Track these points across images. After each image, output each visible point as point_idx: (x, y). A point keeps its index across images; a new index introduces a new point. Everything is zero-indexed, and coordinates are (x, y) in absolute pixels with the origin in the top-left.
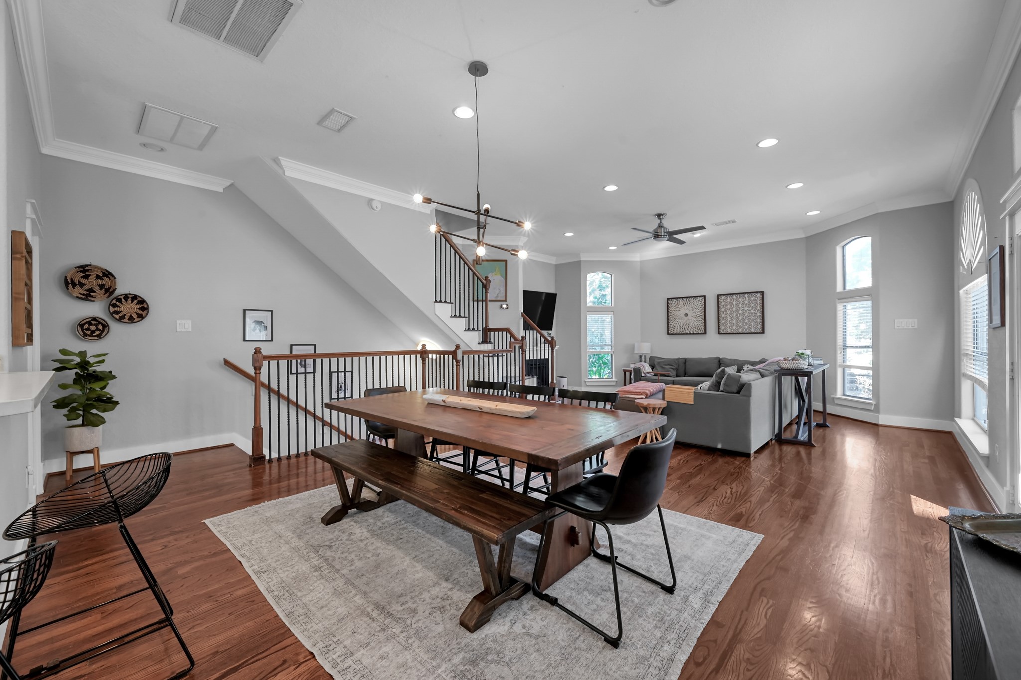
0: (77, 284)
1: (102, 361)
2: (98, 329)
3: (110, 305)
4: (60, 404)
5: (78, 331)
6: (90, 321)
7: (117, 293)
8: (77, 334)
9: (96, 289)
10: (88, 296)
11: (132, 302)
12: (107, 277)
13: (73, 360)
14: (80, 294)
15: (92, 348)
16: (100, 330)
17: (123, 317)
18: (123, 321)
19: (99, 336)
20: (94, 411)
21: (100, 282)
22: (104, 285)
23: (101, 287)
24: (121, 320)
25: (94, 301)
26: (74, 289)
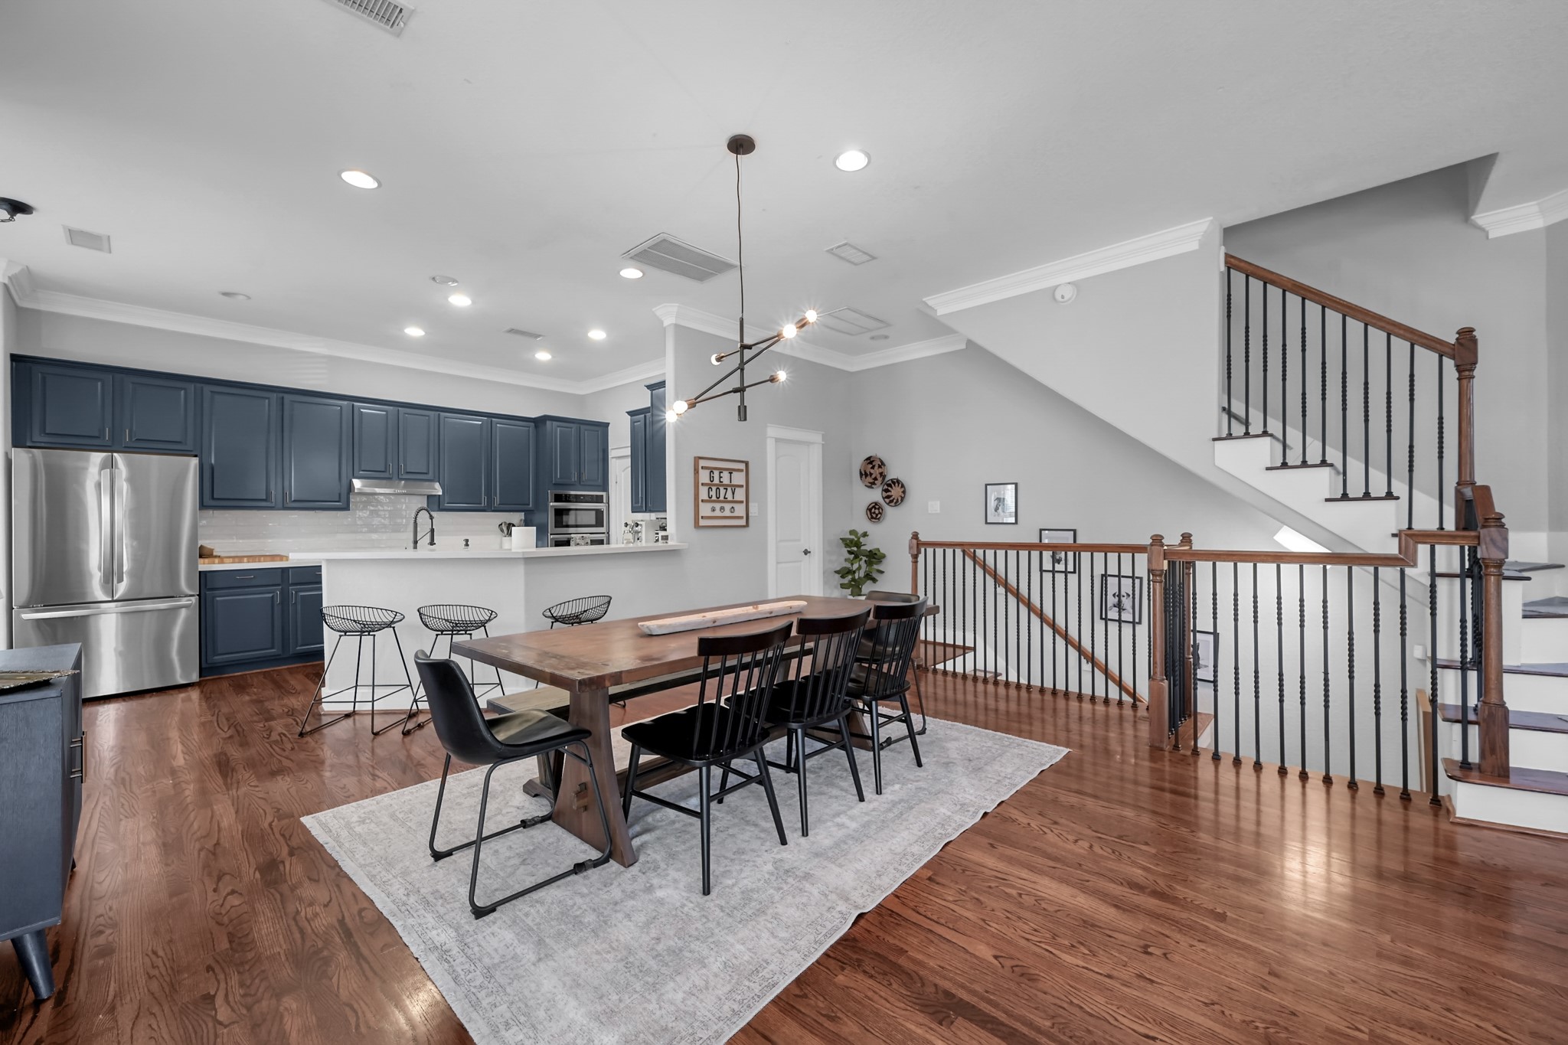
0: (868, 474)
3: (884, 490)
5: (866, 514)
6: (873, 505)
7: (888, 479)
8: (868, 517)
9: (877, 476)
11: (897, 486)
12: (883, 464)
14: (869, 483)
16: (878, 513)
17: (892, 501)
19: (880, 519)
21: (879, 470)
22: (881, 473)
24: (890, 503)
25: (875, 488)
26: (867, 478)
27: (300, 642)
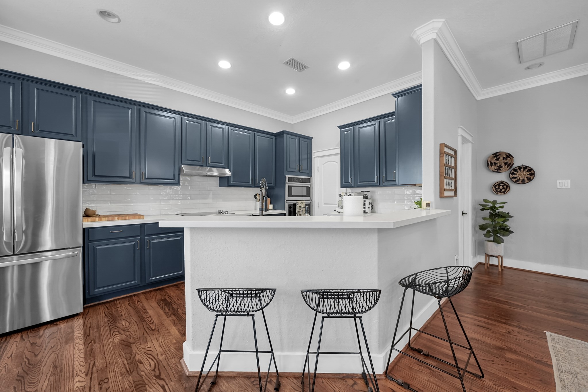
0: (493, 164)
1: (503, 207)
2: (504, 188)
3: (510, 173)
4: (482, 228)
5: (493, 189)
6: (499, 184)
7: (514, 166)
8: (493, 191)
9: (503, 165)
10: (498, 170)
11: (524, 170)
12: (509, 157)
13: (488, 205)
14: (494, 169)
15: (499, 198)
16: (505, 189)
17: (518, 180)
18: (518, 182)
19: (504, 192)
20: (498, 235)
21: (505, 161)
22: (507, 162)
23: (506, 163)
24: (516, 182)
25: (501, 172)
26: (491, 166)
27: (152, 276)
